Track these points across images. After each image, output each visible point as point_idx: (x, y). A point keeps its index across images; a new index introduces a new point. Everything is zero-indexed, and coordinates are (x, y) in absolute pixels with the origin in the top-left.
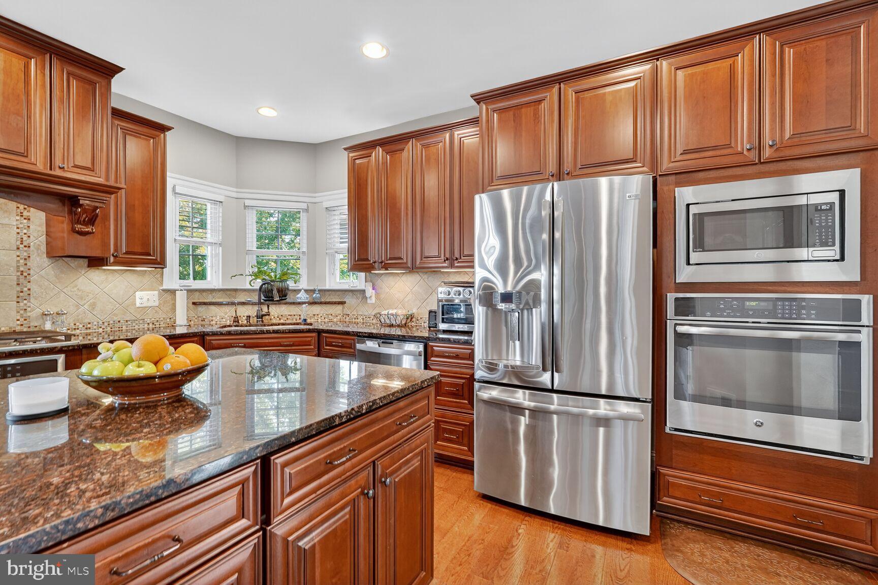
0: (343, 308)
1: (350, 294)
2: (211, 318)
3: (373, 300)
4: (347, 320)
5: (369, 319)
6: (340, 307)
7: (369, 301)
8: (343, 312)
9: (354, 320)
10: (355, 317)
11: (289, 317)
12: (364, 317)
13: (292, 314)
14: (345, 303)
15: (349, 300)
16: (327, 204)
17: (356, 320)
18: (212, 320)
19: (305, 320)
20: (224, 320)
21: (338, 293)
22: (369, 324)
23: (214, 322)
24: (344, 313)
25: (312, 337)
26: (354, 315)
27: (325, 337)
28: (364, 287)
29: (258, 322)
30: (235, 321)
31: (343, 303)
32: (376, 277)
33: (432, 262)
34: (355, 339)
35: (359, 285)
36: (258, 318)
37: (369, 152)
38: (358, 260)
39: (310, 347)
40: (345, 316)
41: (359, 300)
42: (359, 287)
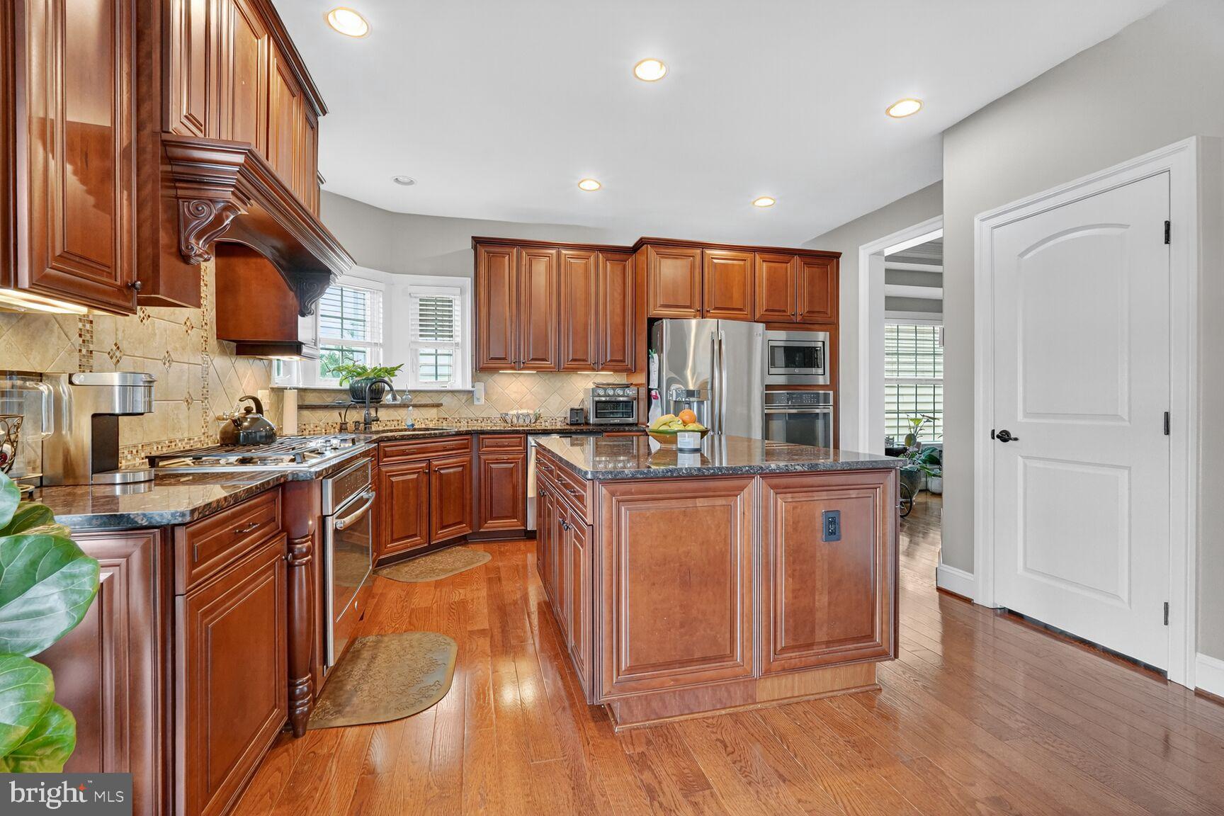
0: (439, 410)
1: (449, 395)
2: (304, 427)
3: (483, 401)
5: (476, 422)
6: (434, 411)
7: (476, 403)
8: (438, 415)
9: (454, 423)
10: (456, 420)
11: (388, 423)
12: (469, 420)
13: (391, 419)
14: (441, 405)
15: (446, 401)
17: (458, 424)
18: (305, 429)
19: (413, 425)
20: (318, 428)
22: (475, 427)
25: (467, 439)
26: (454, 418)
27: (483, 439)
28: (469, 387)
29: (365, 428)
30: (343, 428)
31: (438, 406)
32: (484, 376)
33: (579, 364)
34: (524, 437)
35: (458, 385)
36: (365, 424)
37: (507, 250)
38: (492, 359)
39: (468, 450)
40: (441, 420)
41: (463, 401)
42: (460, 388)
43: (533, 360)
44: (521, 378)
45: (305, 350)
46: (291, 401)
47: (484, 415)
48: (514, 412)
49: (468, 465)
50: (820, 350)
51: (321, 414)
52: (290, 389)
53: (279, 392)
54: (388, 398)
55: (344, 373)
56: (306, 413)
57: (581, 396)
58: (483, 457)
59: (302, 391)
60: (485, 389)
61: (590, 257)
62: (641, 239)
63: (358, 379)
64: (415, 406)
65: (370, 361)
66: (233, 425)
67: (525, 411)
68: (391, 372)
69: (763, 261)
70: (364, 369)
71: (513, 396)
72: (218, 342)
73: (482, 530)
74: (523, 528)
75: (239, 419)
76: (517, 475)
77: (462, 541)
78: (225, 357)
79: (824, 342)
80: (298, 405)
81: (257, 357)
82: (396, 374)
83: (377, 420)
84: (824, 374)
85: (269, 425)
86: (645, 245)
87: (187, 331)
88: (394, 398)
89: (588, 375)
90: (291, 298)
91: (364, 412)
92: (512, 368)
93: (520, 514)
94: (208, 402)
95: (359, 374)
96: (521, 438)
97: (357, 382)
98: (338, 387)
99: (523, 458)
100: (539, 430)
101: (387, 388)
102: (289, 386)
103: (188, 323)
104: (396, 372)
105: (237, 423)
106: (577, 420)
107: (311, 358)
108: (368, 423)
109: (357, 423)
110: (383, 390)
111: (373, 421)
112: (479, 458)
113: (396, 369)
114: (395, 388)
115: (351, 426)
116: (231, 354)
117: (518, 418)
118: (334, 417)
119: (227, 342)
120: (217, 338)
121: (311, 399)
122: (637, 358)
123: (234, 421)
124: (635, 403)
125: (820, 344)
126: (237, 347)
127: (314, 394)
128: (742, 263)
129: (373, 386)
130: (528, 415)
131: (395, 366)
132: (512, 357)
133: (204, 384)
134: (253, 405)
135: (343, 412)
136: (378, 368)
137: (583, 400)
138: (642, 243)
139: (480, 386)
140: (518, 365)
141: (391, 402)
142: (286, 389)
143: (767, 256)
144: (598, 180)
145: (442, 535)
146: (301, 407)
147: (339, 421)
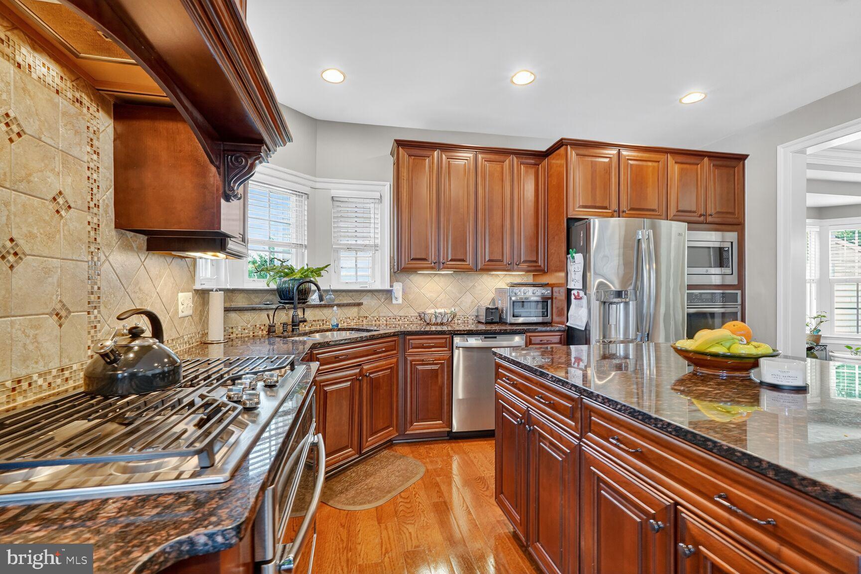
0: (359, 310)
1: (369, 294)
2: (231, 330)
3: (400, 301)
4: (364, 323)
5: (394, 320)
6: (355, 309)
7: (394, 302)
8: (358, 313)
9: (374, 322)
10: (376, 319)
11: (314, 323)
12: (388, 319)
13: (317, 319)
14: (362, 304)
15: (366, 301)
16: (334, 193)
17: (378, 322)
18: (232, 333)
19: (337, 325)
20: (246, 331)
21: (350, 294)
22: (394, 326)
23: (234, 335)
24: (359, 315)
25: (395, 341)
26: (373, 317)
27: (409, 340)
28: (387, 287)
29: (293, 330)
30: (271, 330)
31: (360, 304)
32: (404, 277)
33: (492, 266)
34: (449, 338)
35: (378, 286)
36: (293, 326)
37: (429, 153)
38: (413, 259)
39: (395, 352)
40: (361, 319)
41: (383, 300)
42: (379, 287)
43: (451, 260)
44: (436, 278)
45: (231, 245)
46: (217, 303)
47: (402, 313)
48: (432, 311)
49: (395, 367)
50: (728, 250)
51: (248, 316)
52: (216, 291)
53: (203, 295)
54: (314, 298)
55: (272, 273)
56: (233, 315)
57: (491, 295)
58: (409, 358)
59: (230, 293)
60: (403, 289)
61: (506, 161)
62: (562, 139)
63: (286, 279)
64: (339, 305)
65: (298, 262)
66: (103, 362)
67: (442, 311)
68: (318, 272)
69: (676, 163)
70: (292, 270)
71: (428, 295)
72: (117, 232)
73: (407, 432)
74: (448, 429)
75: (112, 351)
76: (443, 377)
77: (389, 444)
78: (130, 253)
79: (732, 243)
80: (225, 308)
81: (174, 253)
82: (322, 274)
83: (305, 321)
84: (732, 274)
85: (169, 356)
86: (564, 147)
87: (58, 212)
88: (321, 299)
89: (497, 275)
90: (213, 175)
91: (291, 312)
92: (432, 268)
93: (445, 417)
94: (99, 312)
95: (287, 275)
96: (446, 338)
97: (285, 282)
98: (266, 288)
99: (448, 360)
100: (464, 331)
101: (313, 287)
102: (215, 287)
103: (61, 200)
104: (323, 272)
105: (110, 358)
106: (493, 319)
107: (238, 256)
108: (295, 324)
109: (285, 324)
110: (310, 289)
111: (301, 322)
112: (406, 359)
113: (322, 269)
114: (322, 288)
115: (279, 329)
116: (139, 249)
117: (436, 317)
118: (261, 319)
119: (132, 234)
120: (116, 227)
121: (240, 301)
122: (549, 260)
123: (104, 356)
124: (549, 301)
125: (729, 245)
126: (148, 240)
127: (242, 295)
128: (655, 164)
129: (301, 286)
130: (446, 314)
131: (321, 266)
132: (432, 257)
133: (92, 288)
134: (144, 323)
135: (271, 313)
136: (306, 268)
137: (493, 300)
138: (561, 144)
139: (398, 288)
140: (437, 265)
141: (319, 303)
142: (212, 290)
143: (680, 158)
144: (533, 71)
145: (371, 442)
146: (227, 310)
147: (267, 322)
